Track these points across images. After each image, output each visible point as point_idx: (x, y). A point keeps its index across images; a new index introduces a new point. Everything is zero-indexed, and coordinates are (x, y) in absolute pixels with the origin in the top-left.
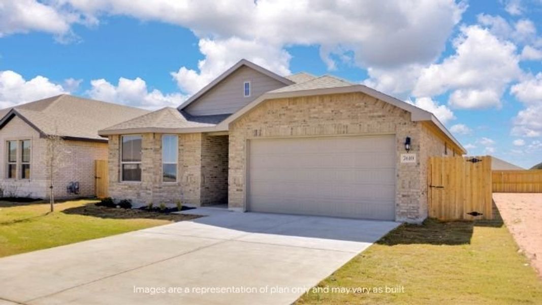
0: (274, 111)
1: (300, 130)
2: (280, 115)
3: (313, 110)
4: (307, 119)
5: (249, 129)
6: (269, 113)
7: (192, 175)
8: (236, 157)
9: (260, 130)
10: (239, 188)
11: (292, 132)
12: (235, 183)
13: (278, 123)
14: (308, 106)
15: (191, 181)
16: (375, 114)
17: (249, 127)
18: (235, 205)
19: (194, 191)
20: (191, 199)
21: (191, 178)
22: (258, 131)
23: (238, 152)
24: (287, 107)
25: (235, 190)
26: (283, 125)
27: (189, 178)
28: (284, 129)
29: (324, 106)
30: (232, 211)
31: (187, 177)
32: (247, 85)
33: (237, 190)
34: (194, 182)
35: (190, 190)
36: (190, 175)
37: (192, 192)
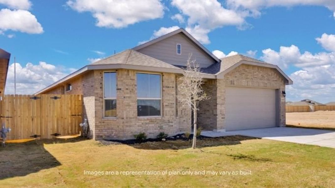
0: (239, 71)
1: (250, 84)
2: (242, 73)
3: (255, 73)
4: (253, 78)
5: (227, 79)
6: (237, 72)
7: (185, 109)
8: (221, 97)
9: (233, 81)
10: (223, 116)
11: (247, 84)
12: (221, 114)
13: (241, 78)
14: (253, 71)
15: (184, 114)
16: (274, 79)
17: (228, 78)
18: (221, 128)
19: (187, 121)
20: (184, 127)
21: (184, 111)
22: (233, 82)
23: (222, 94)
24: (245, 70)
25: (221, 118)
26: (243, 79)
27: (183, 111)
28: (244, 82)
29: (259, 72)
30: (220, 132)
31: (182, 111)
32: (179, 46)
33: (222, 118)
34: (187, 114)
35: (184, 121)
36: (183, 109)
37: (185, 122)
